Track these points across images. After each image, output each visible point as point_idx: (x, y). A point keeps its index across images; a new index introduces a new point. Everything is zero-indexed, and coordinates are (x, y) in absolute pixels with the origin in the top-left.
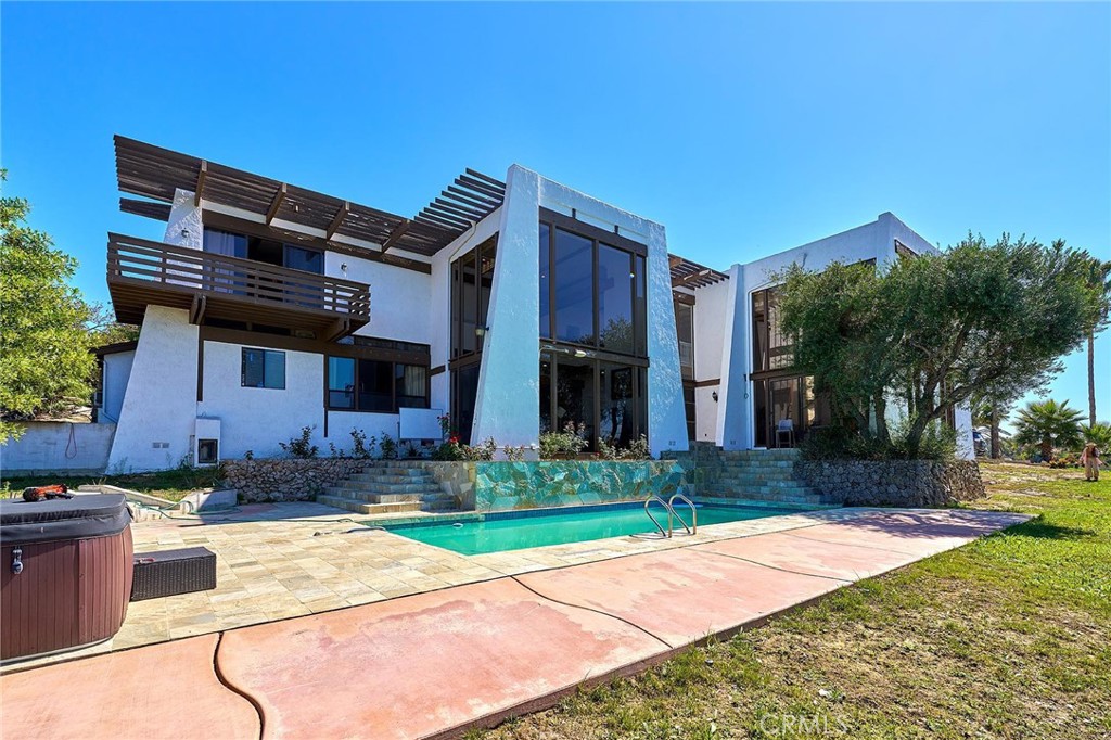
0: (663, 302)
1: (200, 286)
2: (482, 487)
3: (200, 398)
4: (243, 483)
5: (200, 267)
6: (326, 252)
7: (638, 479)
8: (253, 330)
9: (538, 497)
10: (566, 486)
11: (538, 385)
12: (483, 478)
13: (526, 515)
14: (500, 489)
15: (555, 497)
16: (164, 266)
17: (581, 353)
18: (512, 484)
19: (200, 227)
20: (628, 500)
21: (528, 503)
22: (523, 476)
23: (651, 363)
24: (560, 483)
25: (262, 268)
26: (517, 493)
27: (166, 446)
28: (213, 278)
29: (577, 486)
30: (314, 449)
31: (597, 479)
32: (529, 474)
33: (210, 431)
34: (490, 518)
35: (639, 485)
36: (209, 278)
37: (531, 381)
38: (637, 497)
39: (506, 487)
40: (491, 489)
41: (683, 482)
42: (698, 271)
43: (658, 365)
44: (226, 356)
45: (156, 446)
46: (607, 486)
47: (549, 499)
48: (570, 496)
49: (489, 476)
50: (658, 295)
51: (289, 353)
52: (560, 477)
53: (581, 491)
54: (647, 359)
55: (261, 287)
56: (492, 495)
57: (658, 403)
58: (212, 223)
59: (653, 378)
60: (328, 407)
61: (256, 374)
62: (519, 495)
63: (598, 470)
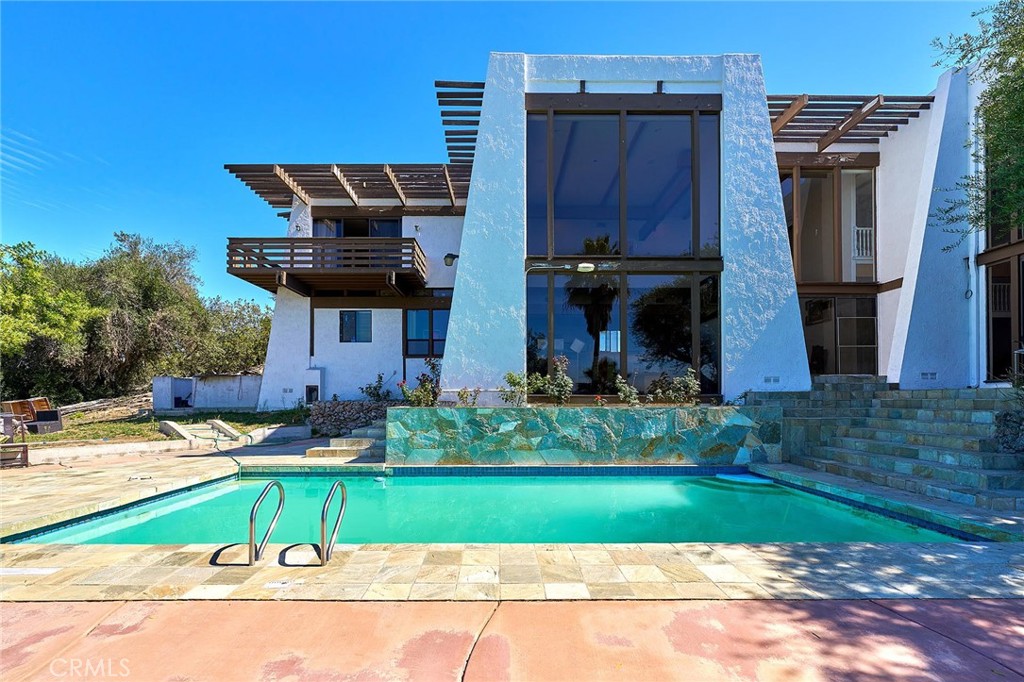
0: (756, 171)
1: (311, 266)
2: (394, 436)
3: (312, 354)
4: (321, 420)
5: (311, 251)
6: (404, 217)
7: (651, 433)
8: (348, 295)
9: (474, 452)
10: (518, 440)
11: (524, 313)
12: (396, 427)
13: (450, 472)
14: (419, 439)
15: (499, 453)
16: (292, 255)
17: (586, 267)
18: (435, 434)
19: (310, 221)
20: (630, 463)
21: (458, 458)
22: (452, 425)
23: (725, 263)
24: (509, 435)
25: (355, 242)
26: (442, 445)
27: (291, 391)
28: (323, 258)
29: (536, 441)
30: (388, 392)
31: (572, 432)
32: (460, 423)
33: (314, 379)
34: (399, 473)
35: (652, 442)
36: (319, 258)
37: (512, 309)
38: (650, 460)
39: (426, 438)
40: (407, 440)
41: (752, 440)
42: (861, 107)
43: (740, 264)
44: (329, 318)
45: (285, 391)
46: (590, 441)
47: (490, 454)
48: (525, 453)
49: (404, 424)
50: (744, 161)
51: (375, 312)
52: (508, 427)
53: (541, 446)
54: (719, 259)
55: (357, 258)
56: (408, 447)
57: (742, 323)
58: (319, 215)
59: (730, 286)
60: (406, 354)
61: (351, 331)
62: (444, 447)
63: (574, 420)
